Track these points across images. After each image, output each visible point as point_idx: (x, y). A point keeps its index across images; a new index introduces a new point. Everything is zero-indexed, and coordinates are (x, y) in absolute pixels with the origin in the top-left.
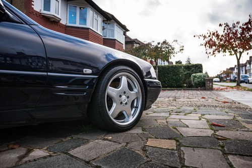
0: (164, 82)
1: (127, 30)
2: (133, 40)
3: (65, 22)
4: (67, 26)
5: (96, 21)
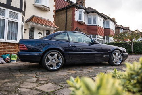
0: (137, 50)
1: (116, 23)
2: (120, 26)
3: (86, 23)
4: (87, 25)
5: (100, 21)
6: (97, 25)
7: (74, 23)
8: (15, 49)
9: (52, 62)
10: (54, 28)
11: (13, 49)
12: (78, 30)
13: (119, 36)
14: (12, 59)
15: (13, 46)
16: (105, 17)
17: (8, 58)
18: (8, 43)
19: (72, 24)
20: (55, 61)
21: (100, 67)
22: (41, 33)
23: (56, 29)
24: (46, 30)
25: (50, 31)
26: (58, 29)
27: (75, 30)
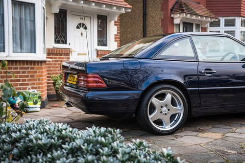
8: (32, 76)
9: (161, 112)
10: (119, 8)
11: (28, 76)
12: (181, 6)
14: (30, 104)
15: (28, 68)
17: (19, 100)
18: (16, 62)
20: (169, 110)
22: (83, 25)
23: (124, 12)
24: (98, 15)
25: (107, 16)
26: (130, 10)
27: (173, 8)
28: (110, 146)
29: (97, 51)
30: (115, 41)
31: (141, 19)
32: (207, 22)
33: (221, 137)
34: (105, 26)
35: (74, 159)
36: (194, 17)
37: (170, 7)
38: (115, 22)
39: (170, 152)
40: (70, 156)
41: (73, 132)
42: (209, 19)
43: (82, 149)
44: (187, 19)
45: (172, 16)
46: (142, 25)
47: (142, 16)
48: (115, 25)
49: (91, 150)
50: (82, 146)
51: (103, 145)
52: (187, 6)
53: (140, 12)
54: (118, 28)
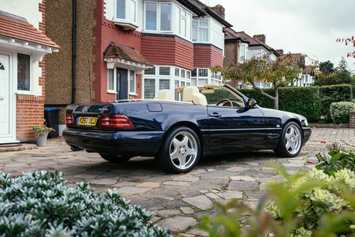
1: (228, 25)
2: (238, 36)
3: (141, 28)
4: (143, 34)
5: (183, 21)
6: (173, 36)
7: (104, 28)
10: (45, 47)
12: (114, 50)
13: (239, 72)
16: (198, 9)
19: (97, 32)
21: (209, 170)
23: (51, 52)
24: (18, 54)
25: (29, 56)
26: (57, 51)
27: (106, 51)
28: (53, 189)
29: (17, 95)
30: (40, 84)
31: (70, 62)
32: (142, 69)
33: (158, 186)
34: (27, 67)
35: (13, 203)
36: (129, 63)
37: (103, 50)
38: (40, 63)
39: (116, 192)
40: (7, 200)
41: (7, 177)
42: (144, 66)
43: (22, 193)
44: (121, 64)
45: (105, 60)
46: (71, 68)
47: (71, 58)
48: (40, 66)
49: (32, 194)
50: (21, 190)
51: (45, 188)
52: (121, 50)
53: (68, 54)
54: (43, 69)
